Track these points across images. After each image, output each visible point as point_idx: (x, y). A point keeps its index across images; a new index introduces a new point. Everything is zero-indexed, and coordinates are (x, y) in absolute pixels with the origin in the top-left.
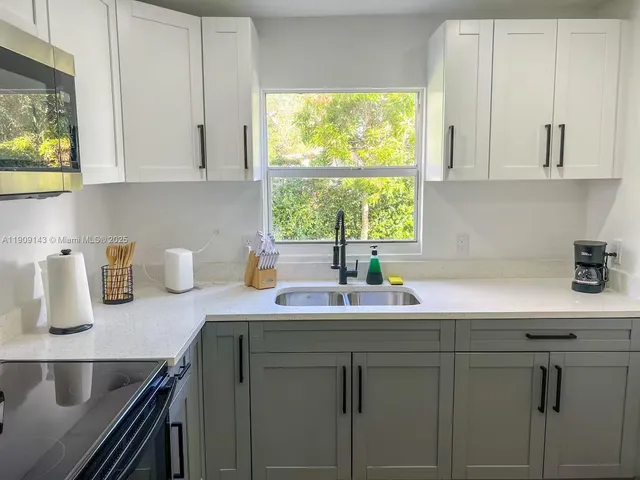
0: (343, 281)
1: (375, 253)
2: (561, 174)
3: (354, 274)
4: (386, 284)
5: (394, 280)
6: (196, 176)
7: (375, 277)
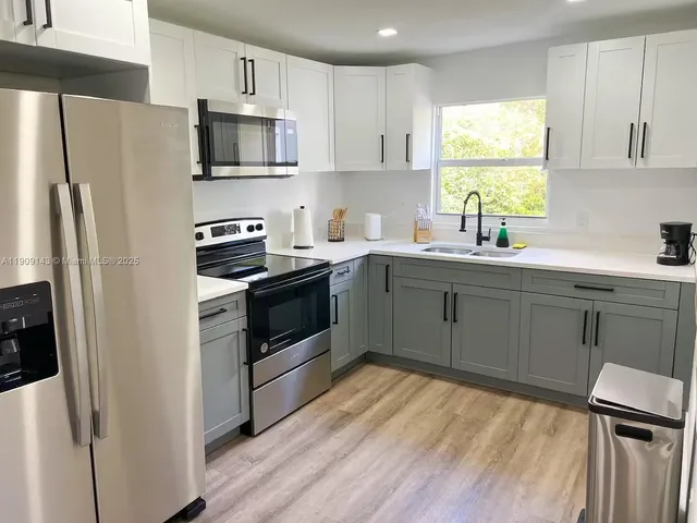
0: (479, 243)
1: (503, 224)
2: (645, 164)
3: (487, 239)
4: (510, 247)
5: (516, 245)
6: (378, 168)
7: (503, 242)
